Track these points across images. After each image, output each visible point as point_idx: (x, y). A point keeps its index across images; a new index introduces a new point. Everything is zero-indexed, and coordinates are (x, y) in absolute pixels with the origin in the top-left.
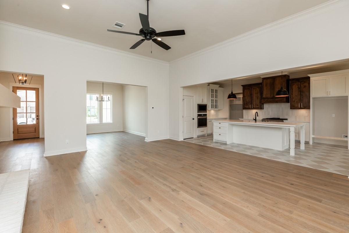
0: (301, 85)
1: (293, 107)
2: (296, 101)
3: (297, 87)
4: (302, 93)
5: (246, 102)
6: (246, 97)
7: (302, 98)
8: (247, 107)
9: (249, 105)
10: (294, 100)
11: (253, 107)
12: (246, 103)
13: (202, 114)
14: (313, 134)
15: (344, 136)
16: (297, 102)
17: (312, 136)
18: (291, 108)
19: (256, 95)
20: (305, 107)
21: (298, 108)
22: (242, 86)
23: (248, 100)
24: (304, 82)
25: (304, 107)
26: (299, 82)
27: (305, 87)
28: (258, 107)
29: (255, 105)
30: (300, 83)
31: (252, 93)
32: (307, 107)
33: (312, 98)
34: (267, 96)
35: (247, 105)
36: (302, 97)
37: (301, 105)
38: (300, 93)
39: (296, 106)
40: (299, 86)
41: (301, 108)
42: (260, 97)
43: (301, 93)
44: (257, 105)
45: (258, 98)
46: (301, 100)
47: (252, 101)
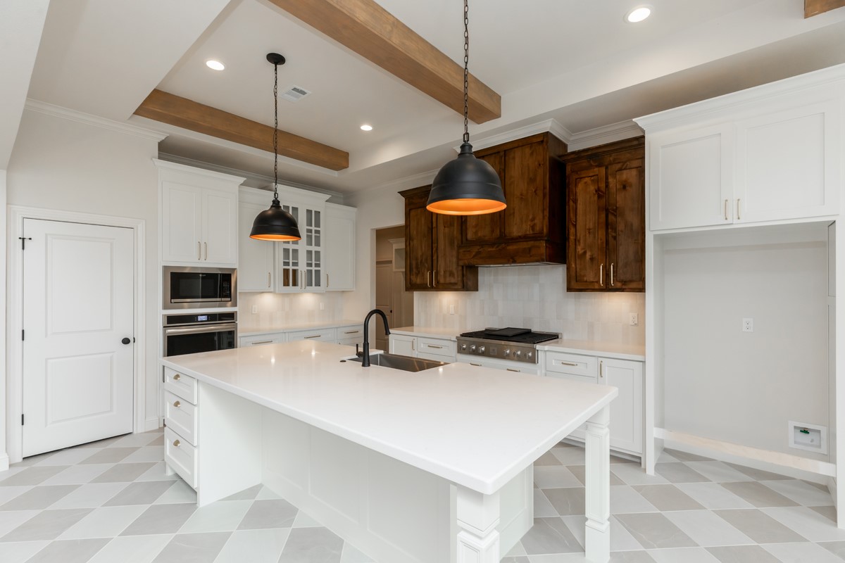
0: (610, 180)
1: (576, 284)
2: (588, 255)
3: (592, 188)
4: (611, 217)
5: (417, 259)
6: (415, 242)
7: (611, 239)
8: (418, 281)
9: (423, 275)
10: (580, 250)
11: (438, 282)
12: (414, 263)
13: (197, 316)
14: (661, 424)
15: (795, 427)
16: (592, 259)
17: (654, 433)
18: (569, 289)
19: (447, 230)
20: (624, 282)
21: (597, 287)
22: (402, 193)
23: (420, 254)
24: (619, 166)
25: (619, 285)
26: (600, 166)
27: (624, 187)
28: (453, 280)
29: (442, 273)
30: (603, 170)
31: (434, 225)
32: (633, 281)
33: (655, 236)
34: (480, 234)
35: (417, 274)
36: (615, 238)
37: (607, 275)
38: (603, 216)
39: (590, 277)
40: (603, 185)
41: (608, 288)
42: (459, 237)
43: (607, 217)
44: (451, 274)
45: (451, 243)
46: (608, 250)
47: (435, 258)
